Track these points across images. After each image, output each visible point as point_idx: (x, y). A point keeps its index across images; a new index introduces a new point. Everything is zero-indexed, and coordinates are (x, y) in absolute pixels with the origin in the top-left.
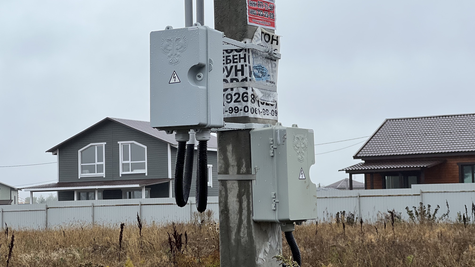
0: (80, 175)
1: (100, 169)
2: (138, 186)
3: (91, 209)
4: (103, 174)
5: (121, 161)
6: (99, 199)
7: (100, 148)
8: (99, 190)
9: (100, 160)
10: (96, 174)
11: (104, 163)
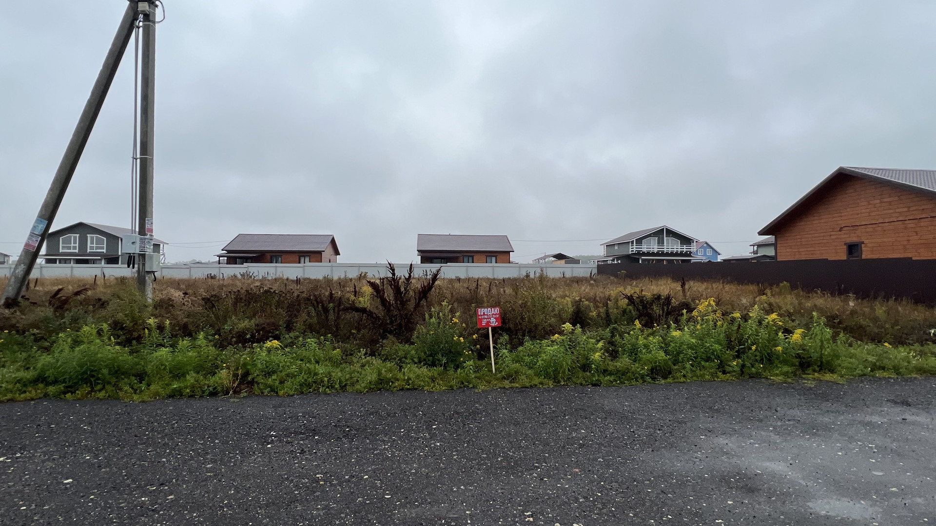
0: (61, 251)
1: (75, 248)
2: (100, 258)
3: (70, 269)
4: (77, 251)
5: (89, 245)
6: (73, 263)
7: (75, 238)
8: (74, 259)
9: (75, 243)
10: (72, 251)
11: (77, 245)
